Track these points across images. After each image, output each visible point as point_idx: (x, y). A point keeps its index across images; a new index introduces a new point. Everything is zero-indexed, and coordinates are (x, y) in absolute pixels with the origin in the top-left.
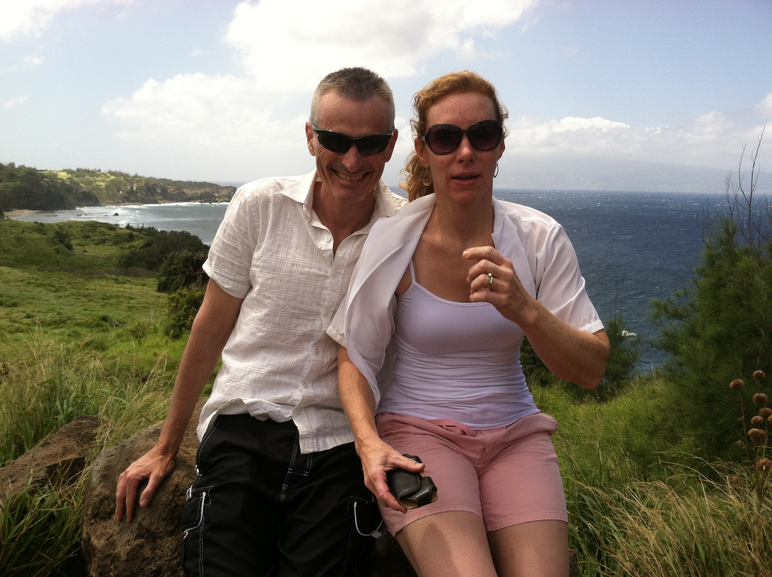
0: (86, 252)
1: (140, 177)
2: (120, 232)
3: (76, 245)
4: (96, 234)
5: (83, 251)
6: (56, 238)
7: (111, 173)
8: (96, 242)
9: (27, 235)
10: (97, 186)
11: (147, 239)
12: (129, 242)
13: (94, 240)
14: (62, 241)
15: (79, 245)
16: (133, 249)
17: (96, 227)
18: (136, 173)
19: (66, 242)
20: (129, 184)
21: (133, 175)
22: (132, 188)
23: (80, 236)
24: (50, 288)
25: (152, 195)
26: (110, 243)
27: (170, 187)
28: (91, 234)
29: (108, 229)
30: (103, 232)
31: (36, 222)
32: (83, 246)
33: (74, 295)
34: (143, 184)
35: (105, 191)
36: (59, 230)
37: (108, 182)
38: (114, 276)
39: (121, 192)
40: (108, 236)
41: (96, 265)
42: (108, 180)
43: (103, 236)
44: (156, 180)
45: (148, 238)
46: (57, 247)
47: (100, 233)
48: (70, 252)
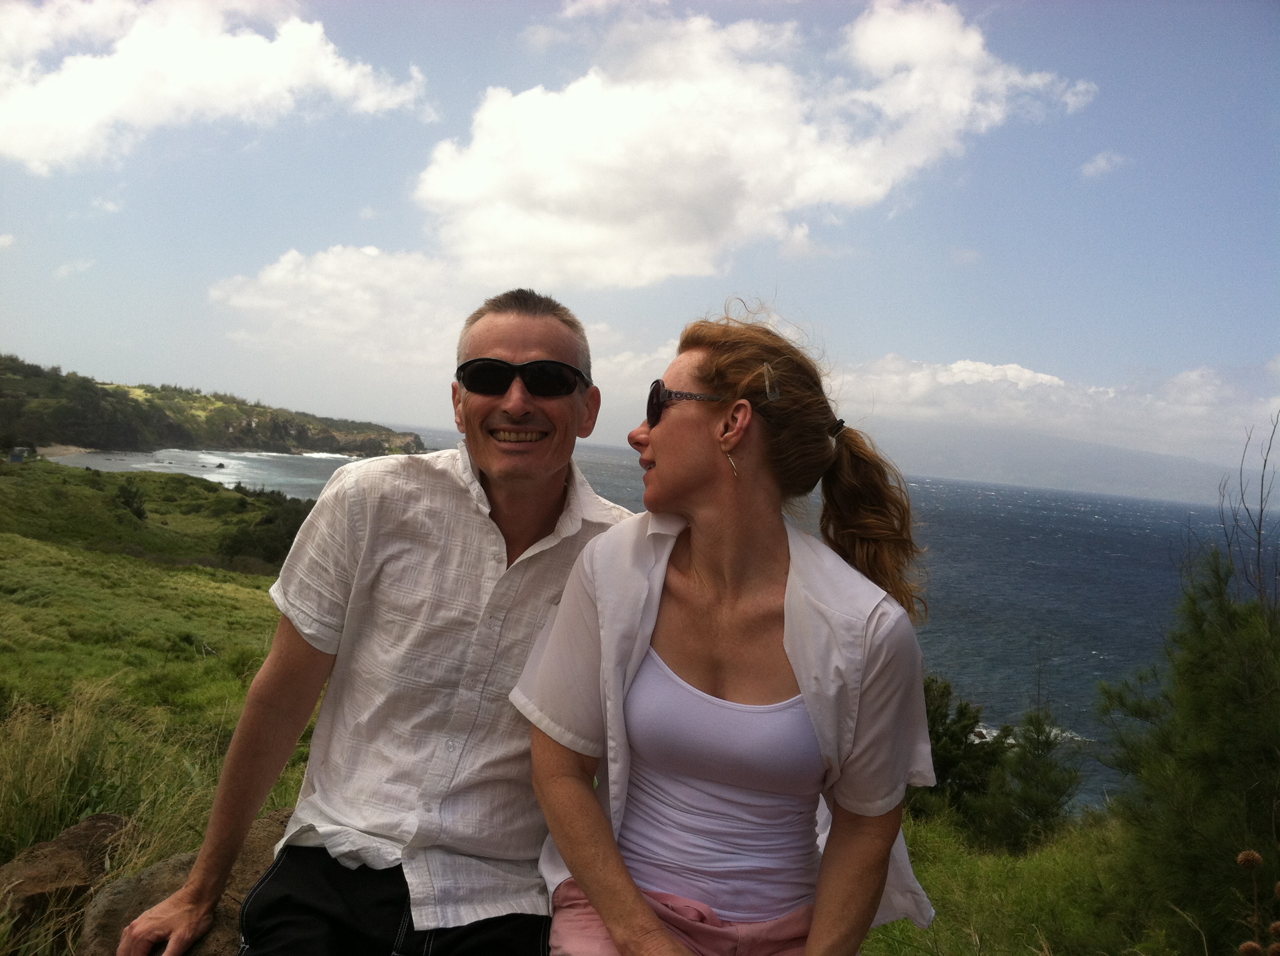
0: (166, 524)
1: (264, 407)
2: (224, 495)
3: (151, 511)
4: (184, 495)
5: (162, 523)
6: (118, 497)
7: (218, 397)
8: (183, 509)
9: (71, 489)
10: (193, 416)
11: (268, 510)
12: (238, 512)
13: (181, 505)
14: (127, 504)
15: (156, 512)
16: (244, 525)
17: (186, 485)
18: (259, 400)
19: (135, 505)
20: (244, 417)
21: (253, 404)
22: (249, 424)
23: (159, 498)
24: (103, 580)
25: (282, 438)
26: (206, 513)
27: (311, 427)
28: (176, 495)
29: (205, 489)
30: (197, 493)
31: (88, 469)
32: (162, 514)
33: (140, 595)
34: (268, 420)
35: (205, 426)
36: (124, 483)
37: (211, 411)
38: (208, 569)
39: (231, 430)
40: (203, 502)
41: (181, 548)
42: (211, 407)
43: (195, 500)
44: (290, 413)
45: (270, 509)
46: (120, 512)
47: (192, 495)
48: (139, 522)
